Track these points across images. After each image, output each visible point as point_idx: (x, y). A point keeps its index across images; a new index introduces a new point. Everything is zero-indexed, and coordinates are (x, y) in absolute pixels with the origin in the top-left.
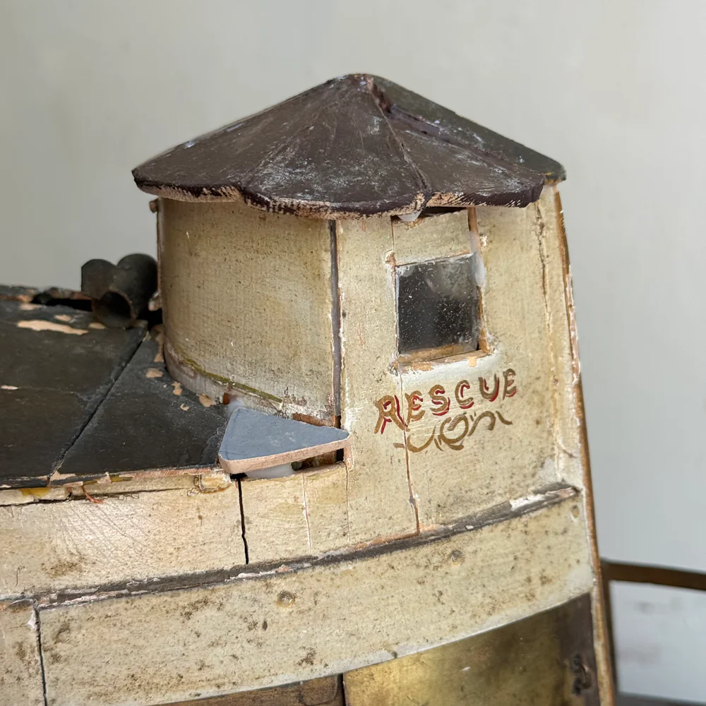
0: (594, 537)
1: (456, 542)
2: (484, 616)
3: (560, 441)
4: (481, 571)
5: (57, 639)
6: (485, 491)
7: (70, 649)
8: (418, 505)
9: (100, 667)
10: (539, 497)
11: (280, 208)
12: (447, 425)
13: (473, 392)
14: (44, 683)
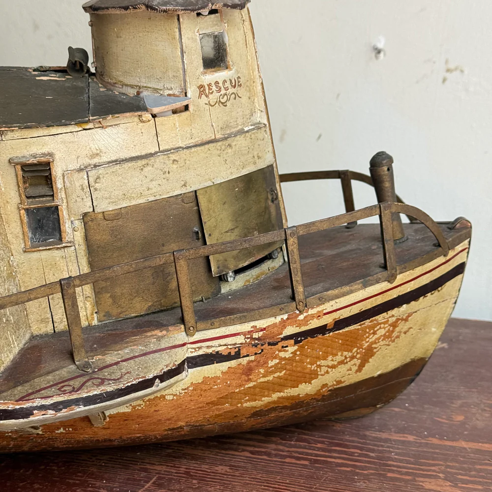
0: (272, 143)
1: (229, 141)
2: (241, 170)
3: (257, 106)
4: (238, 153)
5: (96, 182)
6: (235, 123)
7: (101, 185)
8: (214, 127)
9: (112, 192)
10: (253, 127)
11: (162, 11)
12: (221, 97)
13: (228, 84)
14: (92, 199)
